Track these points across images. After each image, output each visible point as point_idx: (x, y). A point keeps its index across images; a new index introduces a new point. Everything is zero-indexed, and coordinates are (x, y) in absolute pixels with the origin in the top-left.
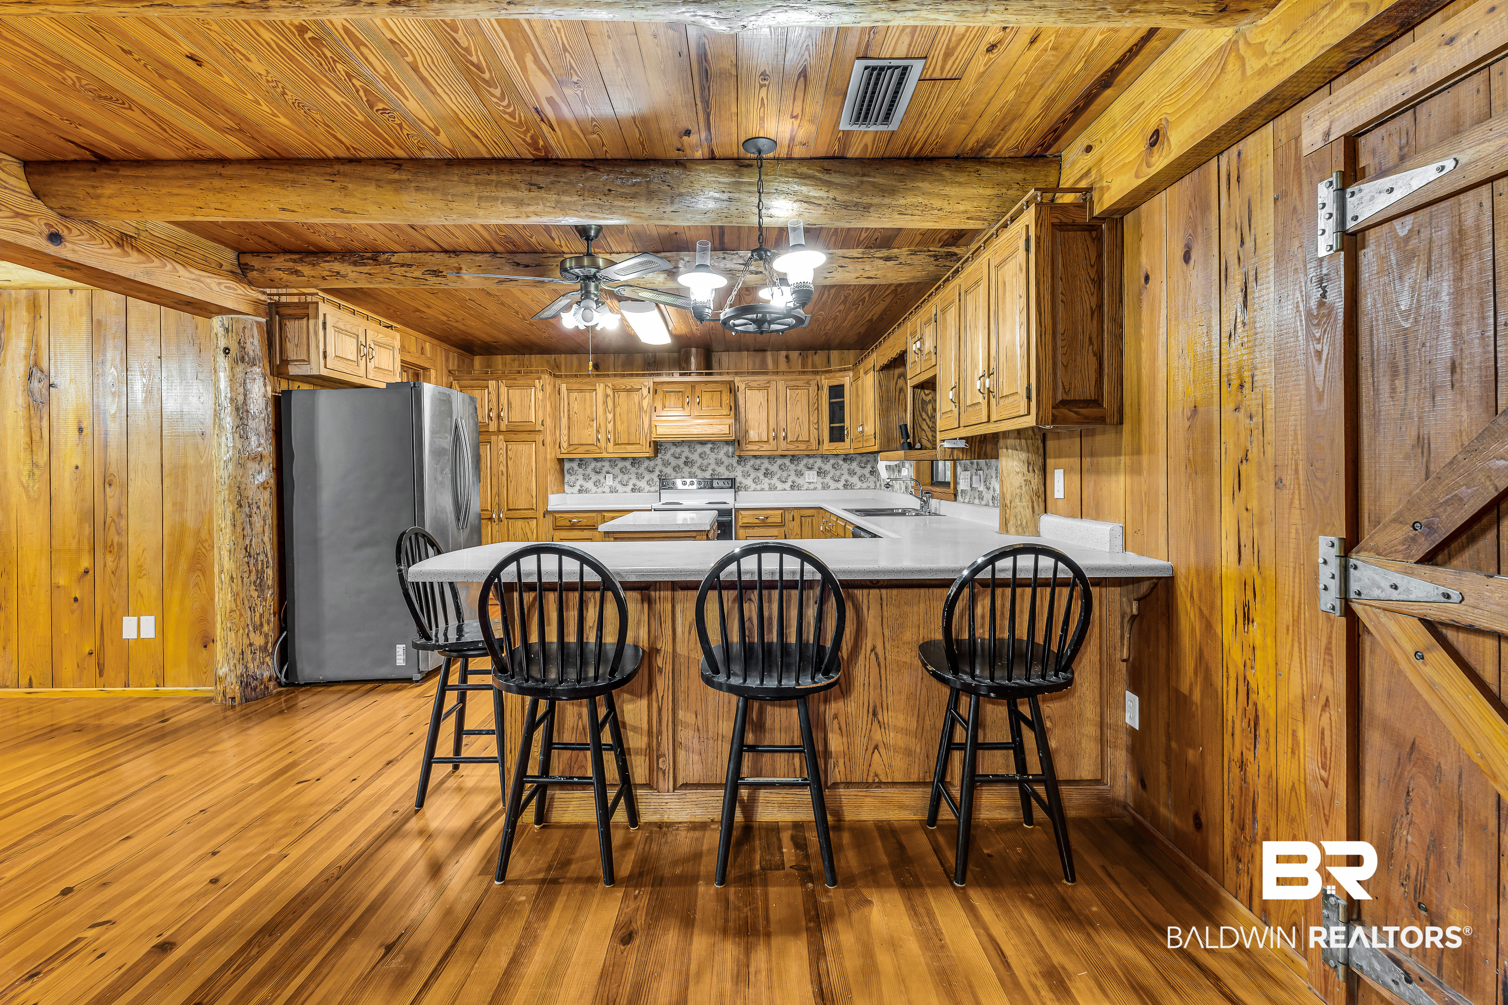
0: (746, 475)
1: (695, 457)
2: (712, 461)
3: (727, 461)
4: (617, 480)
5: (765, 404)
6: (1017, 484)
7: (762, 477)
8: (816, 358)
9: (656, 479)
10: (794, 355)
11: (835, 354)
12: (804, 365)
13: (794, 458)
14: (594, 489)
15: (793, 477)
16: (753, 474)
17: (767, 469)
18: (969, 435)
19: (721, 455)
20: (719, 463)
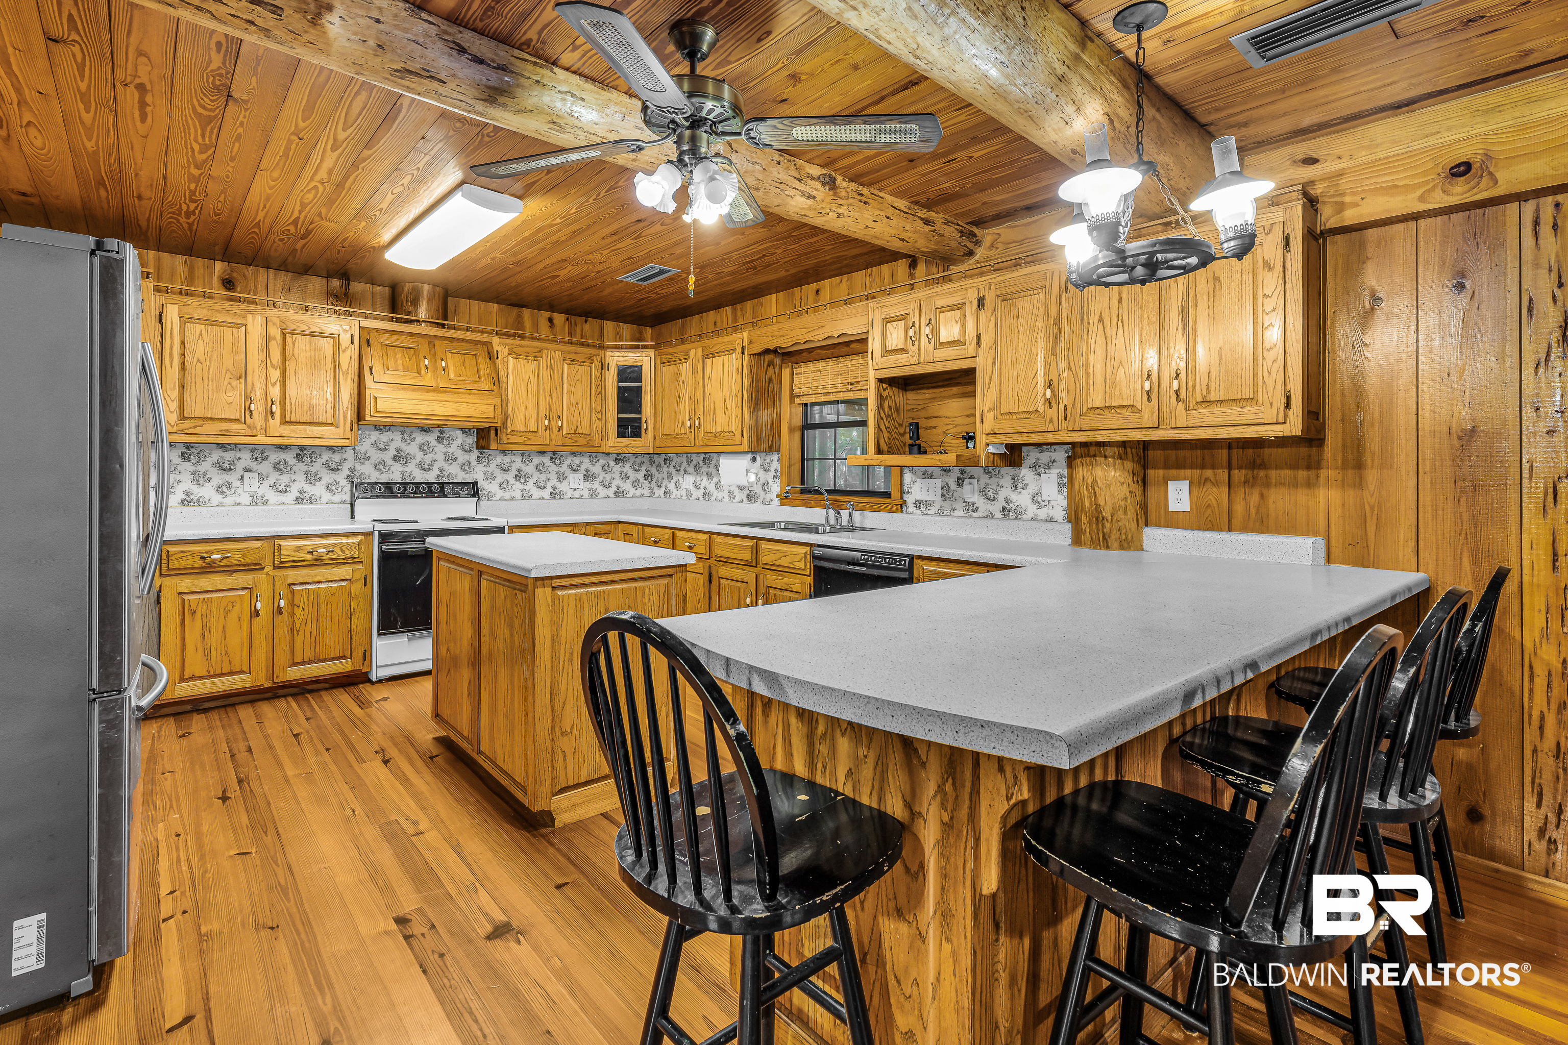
0: (490, 478)
1: (412, 449)
2: (440, 457)
3: (462, 457)
4: (267, 483)
5: (534, 380)
6: (1122, 496)
7: (512, 481)
8: (587, 327)
9: (343, 482)
10: (559, 318)
11: (609, 326)
12: (571, 334)
13: (555, 456)
14: (217, 498)
15: (553, 482)
16: (500, 477)
17: (519, 471)
18: (1075, 440)
19: (453, 448)
20: (450, 459)
